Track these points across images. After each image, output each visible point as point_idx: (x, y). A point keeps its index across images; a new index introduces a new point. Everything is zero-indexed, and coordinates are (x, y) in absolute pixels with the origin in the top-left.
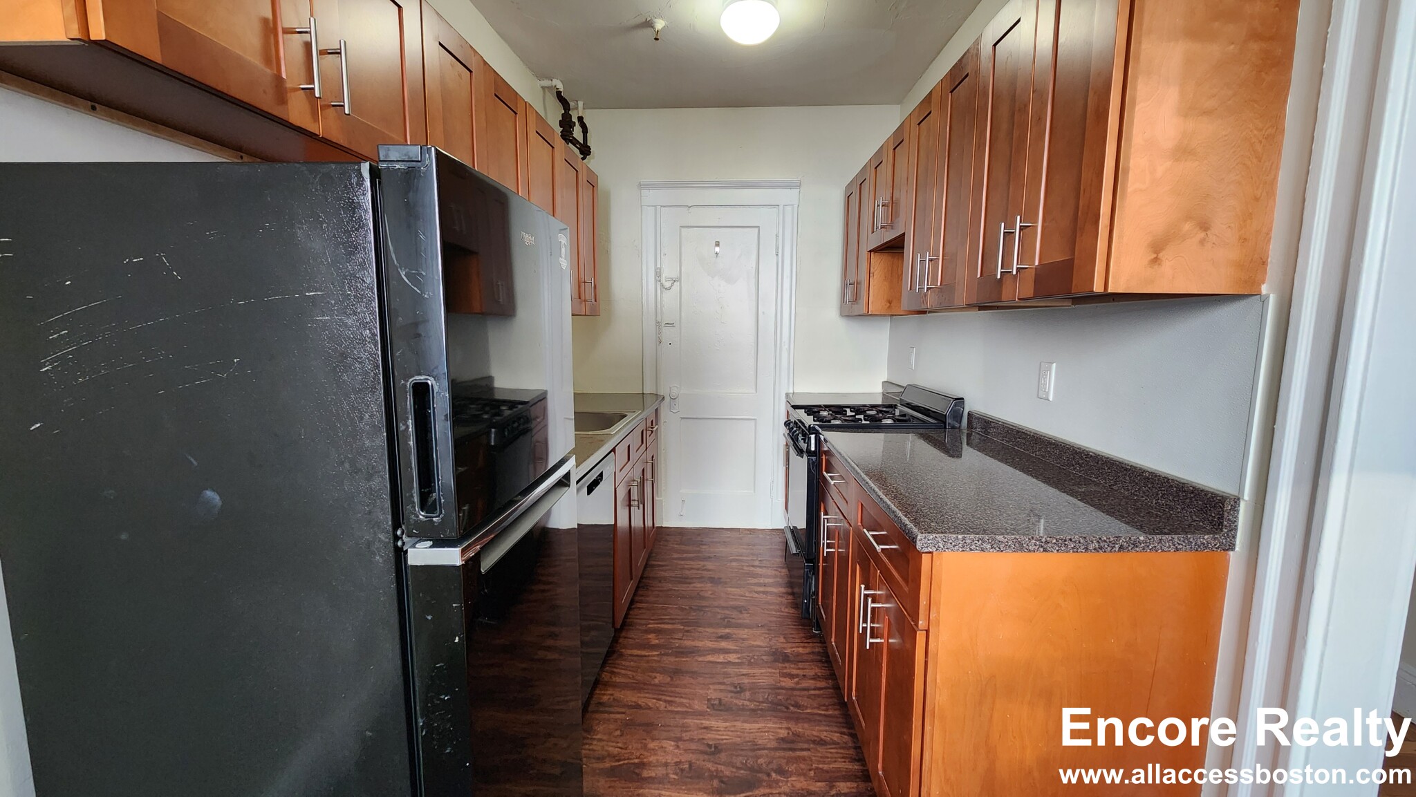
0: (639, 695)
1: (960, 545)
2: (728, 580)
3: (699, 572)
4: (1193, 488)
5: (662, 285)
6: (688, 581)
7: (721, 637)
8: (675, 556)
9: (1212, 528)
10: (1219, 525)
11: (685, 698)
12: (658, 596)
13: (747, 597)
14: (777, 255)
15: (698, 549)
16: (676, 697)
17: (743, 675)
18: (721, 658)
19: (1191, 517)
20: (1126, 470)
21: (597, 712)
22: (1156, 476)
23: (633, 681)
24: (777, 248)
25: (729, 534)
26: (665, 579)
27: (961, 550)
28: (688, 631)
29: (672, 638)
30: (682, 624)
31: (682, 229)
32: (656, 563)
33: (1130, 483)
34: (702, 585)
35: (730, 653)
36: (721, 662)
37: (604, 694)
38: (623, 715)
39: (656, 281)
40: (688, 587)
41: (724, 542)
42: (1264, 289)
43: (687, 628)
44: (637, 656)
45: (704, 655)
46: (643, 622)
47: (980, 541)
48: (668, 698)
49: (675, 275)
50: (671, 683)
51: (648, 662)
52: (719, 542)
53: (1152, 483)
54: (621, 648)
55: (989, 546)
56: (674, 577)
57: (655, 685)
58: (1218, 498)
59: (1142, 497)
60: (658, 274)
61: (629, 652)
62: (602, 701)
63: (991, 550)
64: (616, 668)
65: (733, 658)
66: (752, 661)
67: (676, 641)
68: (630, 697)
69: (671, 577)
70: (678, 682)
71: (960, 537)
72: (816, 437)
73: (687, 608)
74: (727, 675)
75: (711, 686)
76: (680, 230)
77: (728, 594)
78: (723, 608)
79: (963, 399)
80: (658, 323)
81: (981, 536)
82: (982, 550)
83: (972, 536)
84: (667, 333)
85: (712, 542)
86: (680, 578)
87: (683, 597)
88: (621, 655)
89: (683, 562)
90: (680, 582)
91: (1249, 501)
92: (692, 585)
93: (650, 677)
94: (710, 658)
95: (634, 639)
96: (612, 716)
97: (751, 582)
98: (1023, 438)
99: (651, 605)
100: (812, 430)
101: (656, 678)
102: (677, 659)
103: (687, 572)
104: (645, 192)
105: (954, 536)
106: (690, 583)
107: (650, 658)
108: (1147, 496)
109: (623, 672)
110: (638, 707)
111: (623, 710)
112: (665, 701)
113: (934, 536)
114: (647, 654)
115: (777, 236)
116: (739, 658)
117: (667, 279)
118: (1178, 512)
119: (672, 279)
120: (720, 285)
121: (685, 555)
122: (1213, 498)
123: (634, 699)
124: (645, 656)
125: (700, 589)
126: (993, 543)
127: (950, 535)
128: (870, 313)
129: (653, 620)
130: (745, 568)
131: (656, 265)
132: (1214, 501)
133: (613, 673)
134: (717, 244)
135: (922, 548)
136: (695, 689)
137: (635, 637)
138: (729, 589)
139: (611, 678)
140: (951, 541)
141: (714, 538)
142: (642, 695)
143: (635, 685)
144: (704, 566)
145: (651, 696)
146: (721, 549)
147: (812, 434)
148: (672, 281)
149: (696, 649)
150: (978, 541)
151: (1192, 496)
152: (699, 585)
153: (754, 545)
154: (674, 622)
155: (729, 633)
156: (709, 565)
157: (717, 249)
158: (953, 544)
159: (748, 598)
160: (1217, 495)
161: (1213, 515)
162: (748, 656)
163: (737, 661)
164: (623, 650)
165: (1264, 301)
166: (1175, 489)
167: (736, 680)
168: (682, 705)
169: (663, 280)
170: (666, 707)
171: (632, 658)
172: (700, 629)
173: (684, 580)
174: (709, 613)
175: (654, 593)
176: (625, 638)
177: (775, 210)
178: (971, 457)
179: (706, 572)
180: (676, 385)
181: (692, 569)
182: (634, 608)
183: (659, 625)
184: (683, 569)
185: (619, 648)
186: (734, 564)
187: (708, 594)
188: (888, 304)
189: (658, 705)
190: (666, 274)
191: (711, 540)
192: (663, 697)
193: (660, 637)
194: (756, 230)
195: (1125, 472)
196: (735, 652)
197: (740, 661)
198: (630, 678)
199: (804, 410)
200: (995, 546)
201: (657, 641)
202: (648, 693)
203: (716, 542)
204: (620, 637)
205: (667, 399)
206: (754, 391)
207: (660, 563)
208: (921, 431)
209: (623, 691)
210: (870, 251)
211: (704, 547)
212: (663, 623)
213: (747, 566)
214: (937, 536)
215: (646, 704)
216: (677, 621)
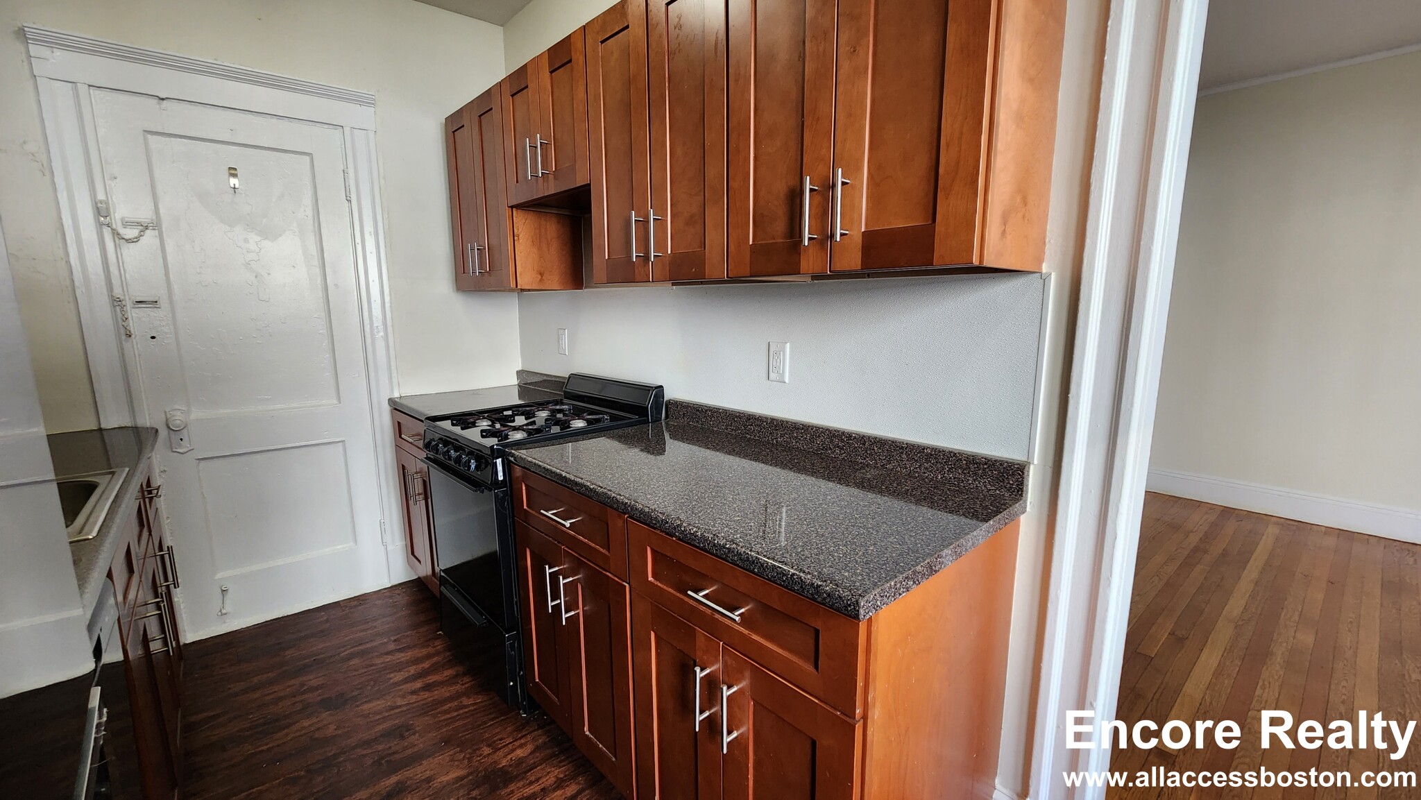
2: (356, 693)
3: (298, 698)
4: (986, 459)
5: (115, 233)
9: (1010, 495)
10: (1018, 491)
13: (400, 706)
14: (349, 201)
19: (985, 486)
20: (902, 448)
22: (940, 452)
24: (348, 191)
25: (324, 616)
31: (150, 138)
33: (908, 460)
34: (314, 720)
39: (100, 225)
40: (289, 734)
41: (322, 631)
42: (1045, 269)
49: (145, 214)
53: (935, 458)
56: (254, 728)
58: (1016, 466)
59: (925, 473)
60: (101, 212)
69: (245, 730)
72: (503, 462)
73: (302, 773)
76: (146, 140)
77: (366, 716)
78: (369, 743)
79: (662, 387)
80: (116, 302)
84: (138, 319)
87: (287, 756)
89: (257, 695)
91: (1038, 464)
92: (295, 728)
97: (396, 679)
98: (757, 425)
100: (495, 453)
103: (273, 709)
104: (37, 51)
106: (288, 727)
108: (931, 471)
115: (345, 172)
117: (126, 224)
118: (970, 484)
119: (141, 225)
120: (246, 241)
121: (256, 680)
122: (1010, 467)
125: (312, 728)
128: (519, 287)
130: (378, 661)
131: (94, 194)
132: (1012, 469)
134: (233, 172)
135: (865, 616)
138: (365, 707)
140: (886, 593)
144: (303, 685)
146: (321, 646)
147: (497, 458)
148: (141, 227)
151: (985, 466)
152: (307, 723)
153: (376, 620)
156: (313, 680)
157: (234, 182)
159: (405, 708)
160: (1013, 464)
161: (1011, 482)
165: (1045, 280)
166: (964, 462)
169: (117, 225)
173: (274, 726)
174: (348, 764)
178: (677, 450)
179: (310, 695)
180: (177, 407)
181: (281, 699)
184: (263, 705)
186: (355, 661)
187: (332, 731)
188: (540, 277)
190: (121, 212)
194: (307, 158)
195: (901, 451)
199: (450, 421)
205: (163, 433)
206: (335, 401)
208: (620, 432)
210: (512, 207)
211: (288, 652)
213: (378, 657)
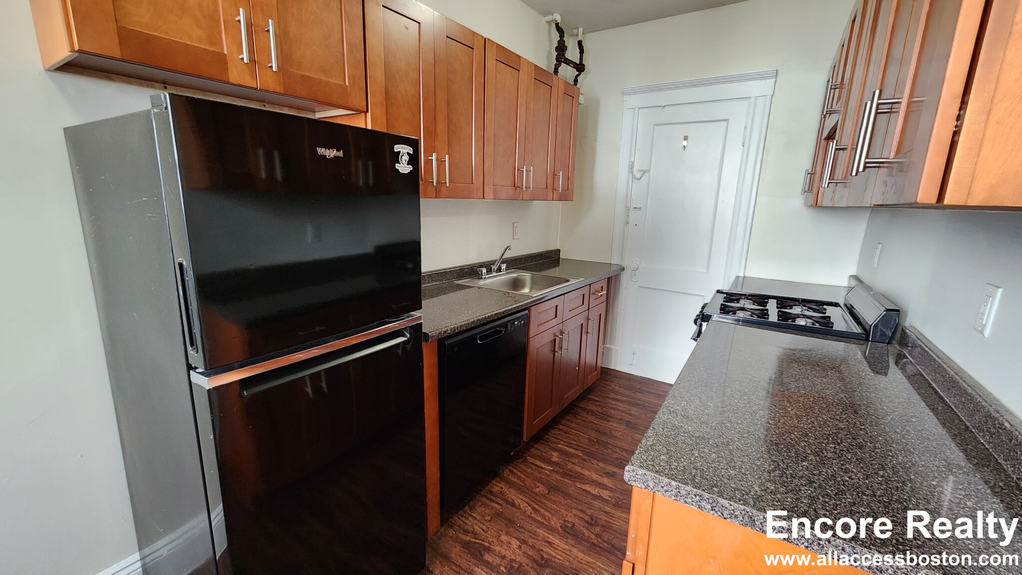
0: (519, 496)
1: (673, 493)
3: (623, 414)
5: (634, 176)
6: (608, 418)
7: (607, 474)
8: (612, 395)
11: (549, 512)
12: (578, 424)
14: (743, 146)
15: (633, 394)
16: (543, 508)
17: (605, 512)
18: (595, 491)
21: (485, 496)
23: (522, 484)
24: (744, 140)
26: (593, 413)
27: (673, 498)
28: (584, 460)
29: (569, 461)
30: (583, 452)
31: (656, 127)
32: (593, 397)
34: (618, 426)
35: (606, 489)
36: (594, 495)
37: (497, 486)
38: (500, 507)
39: (629, 173)
40: (606, 424)
41: (659, 395)
43: (584, 457)
44: (536, 465)
45: (584, 483)
46: (556, 441)
47: (698, 497)
48: (537, 507)
49: (645, 167)
50: (547, 496)
51: (540, 473)
52: (654, 394)
54: (529, 456)
55: (709, 506)
56: (600, 413)
57: (535, 493)
60: (631, 166)
61: (532, 460)
62: (493, 490)
63: (712, 512)
64: (516, 469)
65: (605, 494)
66: (619, 503)
67: (571, 464)
68: (512, 495)
69: (598, 412)
70: (552, 497)
71: (674, 483)
73: (595, 440)
74: (591, 506)
75: (574, 511)
76: (654, 128)
78: (623, 449)
80: (627, 209)
81: (699, 492)
82: (700, 507)
83: (689, 488)
84: (634, 216)
85: (648, 392)
86: (605, 415)
87: (598, 431)
88: (525, 461)
89: (613, 403)
90: (603, 419)
92: (610, 423)
93: (535, 485)
94: (587, 487)
95: (542, 452)
96: (493, 504)
98: (942, 375)
99: (569, 430)
101: (538, 487)
102: (562, 479)
103: (612, 411)
104: (626, 98)
105: (667, 480)
106: (609, 421)
107: (544, 471)
109: (519, 473)
110: (512, 504)
111: (502, 502)
112: (534, 508)
113: (643, 472)
114: (544, 466)
115: (746, 128)
116: (610, 497)
117: (639, 171)
119: (642, 171)
121: (619, 397)
123: (514, 498)
124: (542, 468)
125: (614, 428)
126: (714, 504)
127: (661, 478)
129: (564, 442)
131: (630, 159)
133: (512, 472)
134: (686, 138)
135: (629, 480)
136: (560, 508)
137: (544, 451)
139: (509, 475)
140: (662, 485)
141: (651, 389)
142: (521, 497)
143: (520, 487)
144: (629, 410)
145: (526, 500)
147: (705, 322)
148: (643, 173)
149: (582, 476)
150: (695, 496)
152: (615, 425)
154: (578, 448)
155: (615, 472)
156: (634, 411)
157: (685, 143)
158: (665, 488)
162: (618, 498)
163: (607, 498)
164: (528, 458)
167: (596, 514)
168: (543, 516)
169: (635, 173)
170: (531, 513)
171: (532, 466)
172: (594, 461)
173: (606, 417)
174: (609, 450)
175: (578, 421)
176: (536, 449)
177: (746, 102)
179: (627, 416)
180: (639, 259)
181: (618, 410)
182: (556, 428)
183: (566, 448)
184: (612, 408)
185: (527, 455)
187: (618, 434)
189: (526, 509)
190: (638, 166)
191: (648, 390)
192: (534, 505)
193: (561, 457)
194: (725, 123)
196: (611, 490)
197: (609, 499)
198: (521, 481)
200: (717, 509)
201: (557, 459)
202: (526, 497)
203: (651, 393)
204: (533, 447)
205: (629, 270)
206: (705, 271)
207: (597, 399)
209: (510, 489)
211: (638, 394)
212: (570, 447)
214: (648, 473)
215: (519, 505)
216: (581, 448)
